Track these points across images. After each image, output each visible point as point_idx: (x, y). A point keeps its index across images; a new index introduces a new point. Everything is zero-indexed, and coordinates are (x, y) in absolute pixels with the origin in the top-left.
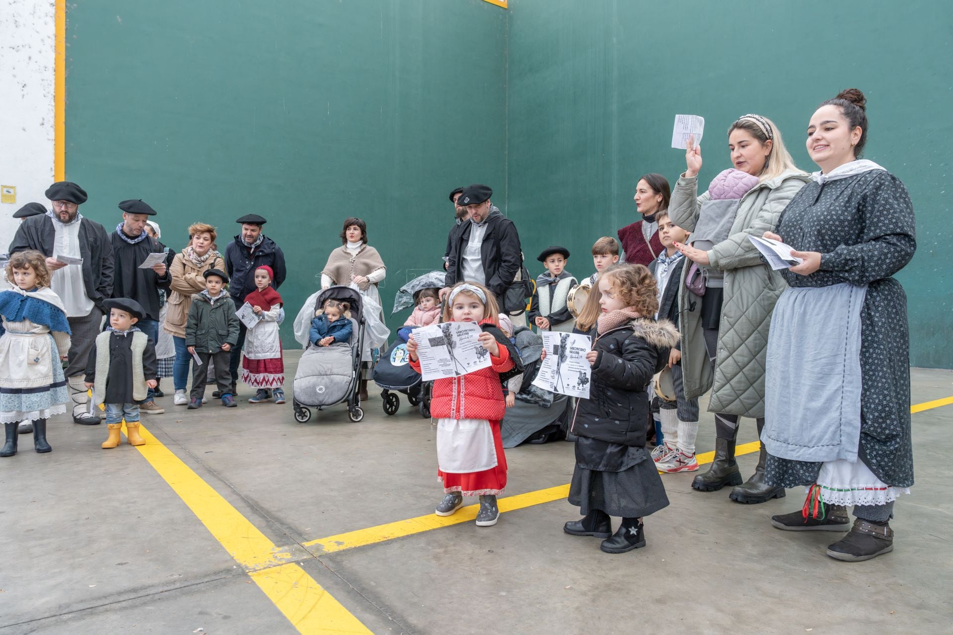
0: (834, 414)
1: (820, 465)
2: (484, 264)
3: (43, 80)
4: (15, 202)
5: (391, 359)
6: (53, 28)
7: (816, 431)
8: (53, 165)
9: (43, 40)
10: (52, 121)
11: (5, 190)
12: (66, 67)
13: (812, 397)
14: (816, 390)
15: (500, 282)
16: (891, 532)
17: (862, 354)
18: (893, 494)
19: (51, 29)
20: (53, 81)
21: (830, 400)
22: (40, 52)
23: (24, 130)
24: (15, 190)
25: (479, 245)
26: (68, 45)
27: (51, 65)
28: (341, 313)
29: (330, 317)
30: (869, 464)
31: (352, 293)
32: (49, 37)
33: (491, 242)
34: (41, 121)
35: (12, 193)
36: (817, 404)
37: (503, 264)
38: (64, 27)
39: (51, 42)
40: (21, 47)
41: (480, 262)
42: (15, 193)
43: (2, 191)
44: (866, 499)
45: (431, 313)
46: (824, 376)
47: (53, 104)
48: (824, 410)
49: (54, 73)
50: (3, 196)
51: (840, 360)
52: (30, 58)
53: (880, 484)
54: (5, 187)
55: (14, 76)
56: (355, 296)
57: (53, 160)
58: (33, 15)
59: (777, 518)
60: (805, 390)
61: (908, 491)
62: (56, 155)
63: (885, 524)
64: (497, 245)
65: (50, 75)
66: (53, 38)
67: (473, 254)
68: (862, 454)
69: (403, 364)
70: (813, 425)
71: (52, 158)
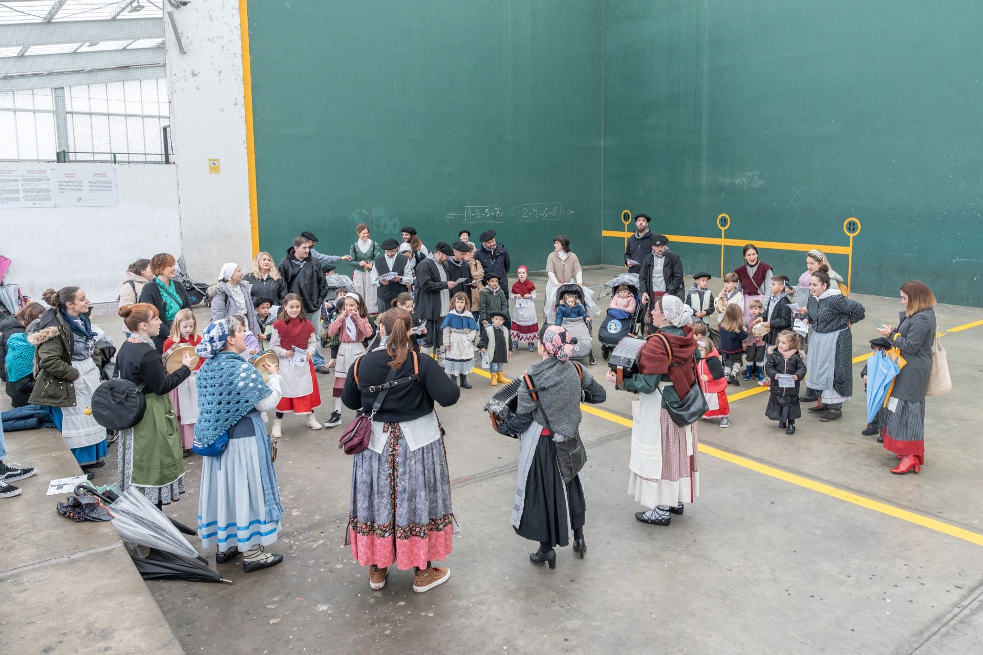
0: (826, 375)
1: (822, 391)
2: (665, 279)
3: (234, 66)
4: (219, 172)
5: (608, 329)
6: (239, 19)
7: (821, 380)
8: (245, 138)
9: (231, 31)
10: (242, 100)
11: (212, 162)
12: (251, 52)
13: (820, 369)
14: (821, 367)
15: (674, 288)
16: (841, 413)
17: (836, 356)
18: (843, 400)
19: (237, 20)
20: (242, 66)
21: (825, 370)
22: (230, 41)
23: (222, 110)
24: (219, 163)
25: (662, 268)
26: (251, 32)
27: (239, 52)
28: (575, 301)
29: (569, 304)
30: (836, 390)
31: (578, 288)
32: (236, 27)
33: (669, 266)
34: (234, 102)
35: (217, 165)
36: (821, 371)
37: (675, 278)
38: (246, 17)
39: (238, 32)
40: (215, 39)
41: (663, 278)
42: (219, 165)
43: (209, 163)
44: (836, 401)
45: (627, 300)
46: (824, 363)
47: (242, 85)
48: (823, 373)
49: (241, 59)
50: (211, 168)
51: (829, 357)
52: (223, 47)
53: (840, 396)
54: (211, 160)
55: (212, 64)
56: (579, 290)
57: (245, 134)
58: (223, 9)
59: (810, 409)
60: (818, 367)
61: (849, 398)
62: (247, 129)
63: (839, 410)
64: (672, 269)
65: (239, 61)
66: (239, 27)
67: (657, 273)
68: (834, 387)
69: (616, 332)
70: (820, 378)
71: (244, 132)
